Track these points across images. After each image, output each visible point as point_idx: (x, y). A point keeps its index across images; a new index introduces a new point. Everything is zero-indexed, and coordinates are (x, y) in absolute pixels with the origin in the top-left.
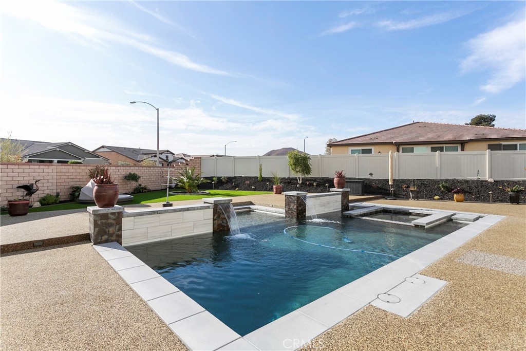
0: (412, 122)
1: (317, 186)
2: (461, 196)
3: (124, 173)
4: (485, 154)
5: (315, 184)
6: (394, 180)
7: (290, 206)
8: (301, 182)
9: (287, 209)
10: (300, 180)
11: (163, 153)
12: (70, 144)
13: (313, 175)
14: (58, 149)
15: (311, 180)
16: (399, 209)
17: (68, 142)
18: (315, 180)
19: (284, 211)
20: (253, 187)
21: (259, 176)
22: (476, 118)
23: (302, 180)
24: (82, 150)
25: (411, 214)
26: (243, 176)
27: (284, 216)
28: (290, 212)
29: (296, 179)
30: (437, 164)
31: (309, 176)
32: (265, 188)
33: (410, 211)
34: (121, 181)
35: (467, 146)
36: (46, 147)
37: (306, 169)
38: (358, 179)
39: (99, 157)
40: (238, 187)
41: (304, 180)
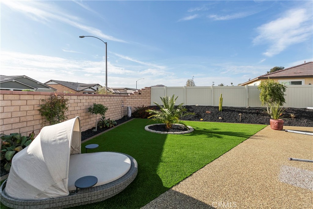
0: (304, 63)
3: (87, 104)
5: (292, 116)
10: (269, 110)
11: (95, 86)
12: (25, 77)
14: (14, 81)
17: (23, 75)
20: (220, 118)
21: (219, 105)
22: (273, 68)
24: (36, 82)
26: (197, 105)
34: (84, 114)
36: (4, 79)
39: (49, 88)
40: (202, 118)
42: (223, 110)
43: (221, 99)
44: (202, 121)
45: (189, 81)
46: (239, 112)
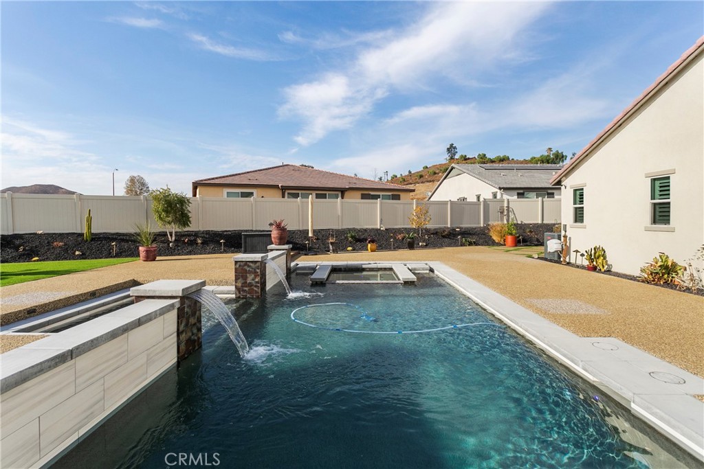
0: (282, 164)
1: (202, 243)
2: (375, 246)
4: (377, 203)
5: (199, 241)
6: (314, 231)
7: (246, 278)
8: (174, 238)
9: (239, 285)
10: (171, 235)
13: (193, 227)
15: (189, 235)
16: (352, 265)
18: (196, 234)
19: (233, 288)
20: (77, 253)
21: (85, 231)
23: (175, 235)
25: (364, 270)
26: (40, 232)
27: (234, 296)
28: (247, 289)
29: (164, 234)
30: (339, 213)
31: (187, 229)
32: (105, 253)
33: (364, 266)
35: (346, 194)
37: (183, 219)
38: (256, 231)
40: (37, 256)
41: (179, 236)
42: (93, 239)
43: (89, 220)
44: (38, 261)
45: (132, 180)
46: (113, 240)
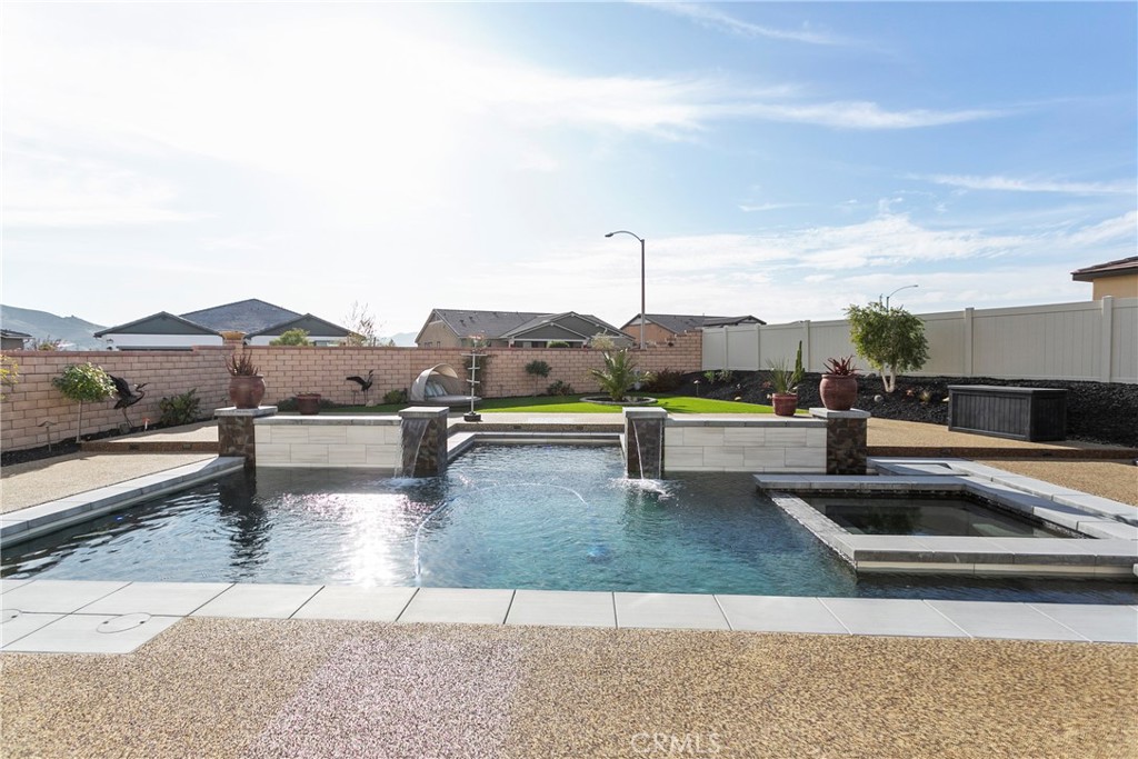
1: (930, 400)
3: (529, 361)
5: (926, 395)
10: (888, 381)
11: (740, 322)
12: (573, 315)
14: (552, 324)
15: (918, 384)
18: (929, 383)
20: (768, 396)
23: (895, 383)
25: (1039, 522)
29: (879, 380)
33: (1038, 512)
34: (523, 374)
40: (743, 395)
44: (738, 401)
